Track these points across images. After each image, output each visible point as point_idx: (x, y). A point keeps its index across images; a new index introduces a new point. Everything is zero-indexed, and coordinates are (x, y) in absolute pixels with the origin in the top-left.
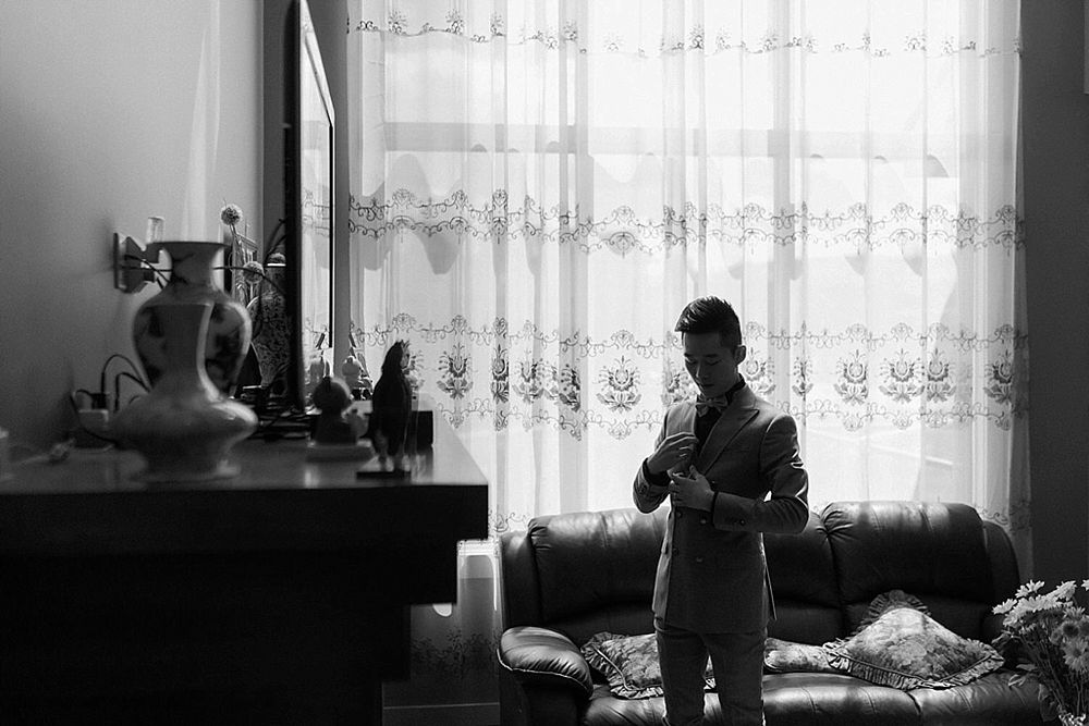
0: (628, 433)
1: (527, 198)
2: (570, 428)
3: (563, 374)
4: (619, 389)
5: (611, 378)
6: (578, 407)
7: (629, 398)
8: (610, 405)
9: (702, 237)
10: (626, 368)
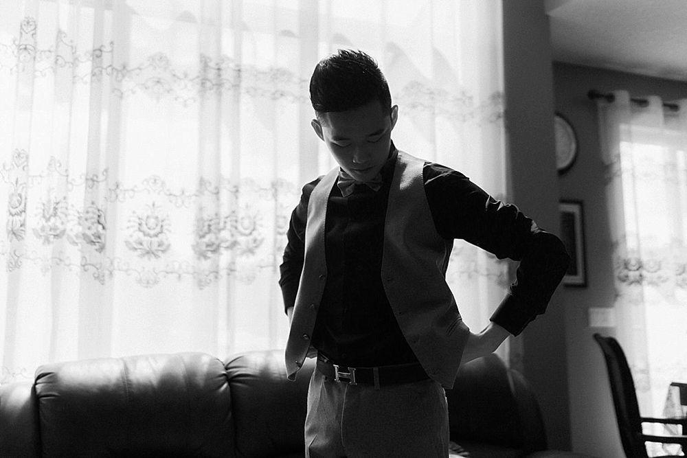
0: (156, 282)
1: (60, 32)
2: (92, 270)
3: (87, 212)
4: (148, 235)
5: (140, 224)
6: (102, 248)
7: (159, 246)
8: (139, 252)
9: (236, 86)
10: (156, 214)
